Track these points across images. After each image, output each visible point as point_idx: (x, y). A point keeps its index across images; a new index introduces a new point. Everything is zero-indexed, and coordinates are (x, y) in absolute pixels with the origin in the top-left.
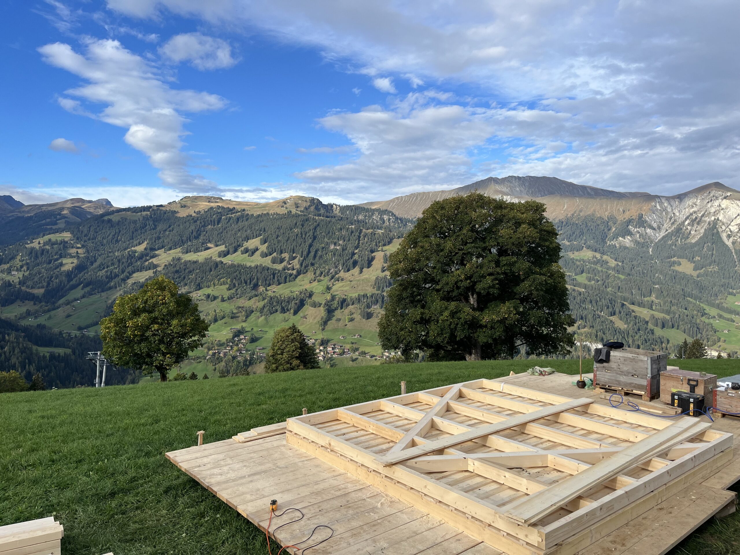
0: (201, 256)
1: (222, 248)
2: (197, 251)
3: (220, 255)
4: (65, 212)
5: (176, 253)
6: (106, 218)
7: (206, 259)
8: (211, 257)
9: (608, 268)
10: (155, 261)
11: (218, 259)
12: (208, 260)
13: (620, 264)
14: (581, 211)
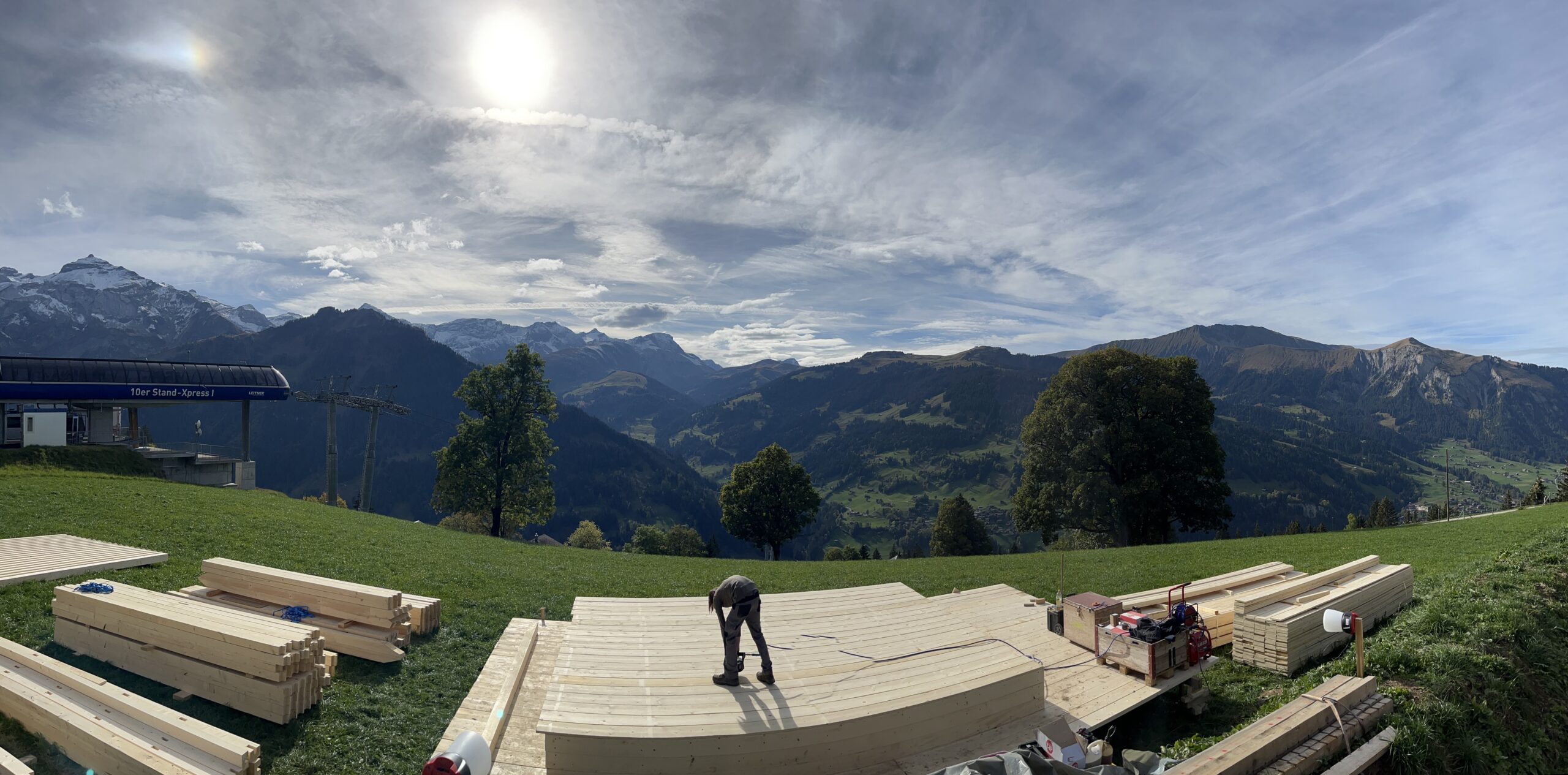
0: (882, 416)
1: (904, 407)
2: (879, 410)
3: (904, 414)
4: (757, 373)
5: (857, 413)
6: (792, 378)
7: (888, 419)
8: (893, 417)
9: (1319, 423)
10: (837, 421)
11: (900, 419)
12: (890, 420)
13: (1329, 418)
14: (1290, 363)
